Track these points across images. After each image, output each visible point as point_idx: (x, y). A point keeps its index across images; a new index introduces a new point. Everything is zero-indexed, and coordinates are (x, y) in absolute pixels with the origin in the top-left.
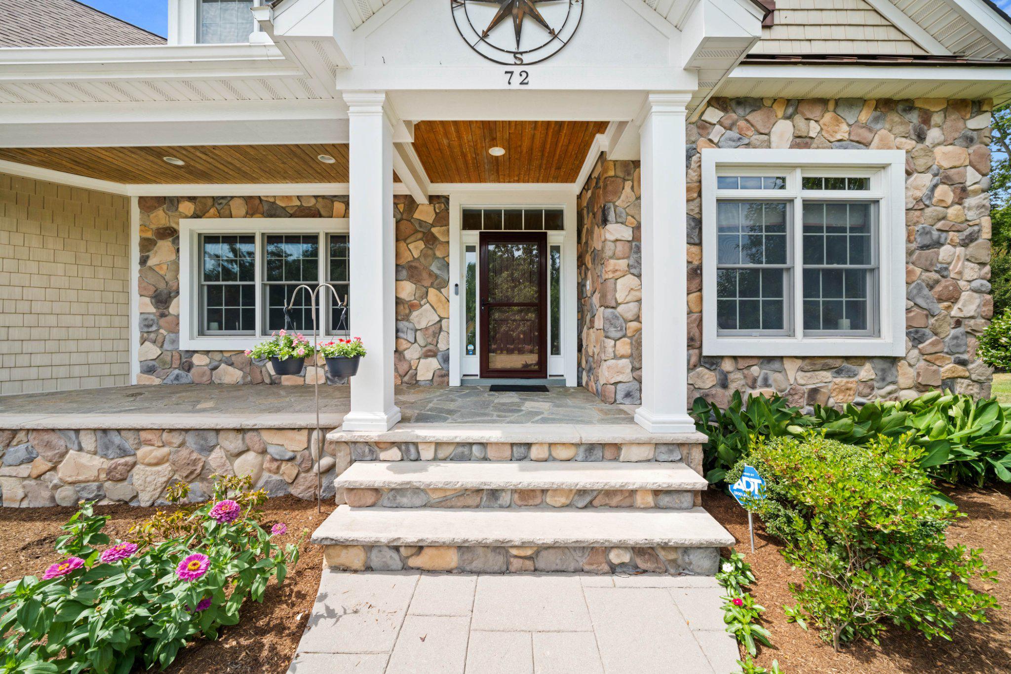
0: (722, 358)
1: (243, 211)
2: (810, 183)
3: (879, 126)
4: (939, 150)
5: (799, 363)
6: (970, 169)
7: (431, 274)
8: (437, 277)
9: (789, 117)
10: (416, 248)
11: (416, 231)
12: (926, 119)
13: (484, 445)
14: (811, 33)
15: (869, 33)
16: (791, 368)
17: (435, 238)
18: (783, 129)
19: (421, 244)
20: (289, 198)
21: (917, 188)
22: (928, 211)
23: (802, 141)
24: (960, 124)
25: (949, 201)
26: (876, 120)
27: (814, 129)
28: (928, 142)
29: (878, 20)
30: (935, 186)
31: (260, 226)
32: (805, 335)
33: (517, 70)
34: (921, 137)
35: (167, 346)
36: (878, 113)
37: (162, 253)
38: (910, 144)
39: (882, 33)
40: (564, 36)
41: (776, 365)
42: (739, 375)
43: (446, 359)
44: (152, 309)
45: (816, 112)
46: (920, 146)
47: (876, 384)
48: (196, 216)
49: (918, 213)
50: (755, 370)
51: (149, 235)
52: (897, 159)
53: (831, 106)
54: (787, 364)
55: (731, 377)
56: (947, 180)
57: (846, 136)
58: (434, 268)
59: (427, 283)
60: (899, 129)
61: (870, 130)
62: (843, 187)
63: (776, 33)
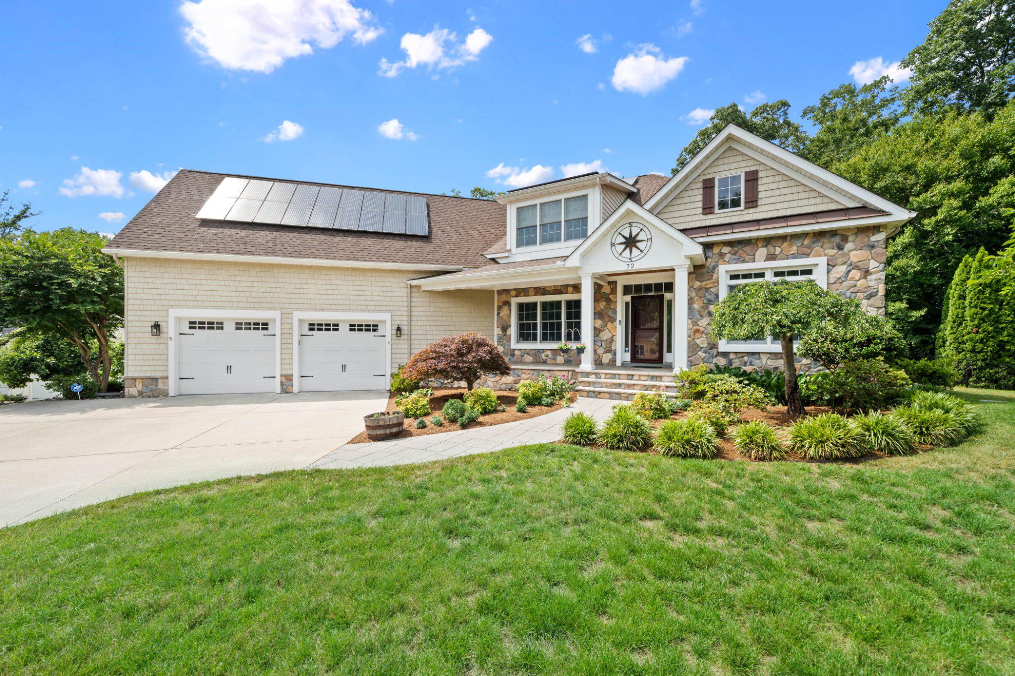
0: (729, 353)
1: (533, 293)
2: (777, 274)
3: (815, 245)
4: (852, 254)
5: (769, 355)
6: (872, 261)
7: (609, 316)
8: (611, 317)
9: (766, 246)
10: (602, 305)
11: (602, 297)
12: (845, 239)
14: (778, 206)
15: (812, 201)
16: (764, 358)
17: (610, 300)
18: (762, 252)
19: (604, 303)
20: (550, 287)
21: (837, 273)
22: (844, 284)
23: (771, 257)
24: (866, 239)
25: (857, 278)
26: (814, 242)
27: (778, 250)
28: (845, 250)
29: (816, 195)
30: (849, 271)
31: (539, 299)
32: (772, 343)
33: (630, 263)
34: (840, 248)
35: (506, 347)
36: (815, 239)
37: (505, 311)
38: (833, 252)
39: (819, 200)
40: (645, 252)
41: (757, 356)
42: (737, 360)
43: (615, 354)
44: (501, 333)
45: (779, 243)
46: (840, 252)
47: (812, 366)
48: (517, 296)
49: (838, 285)
50: (746, 358)
51: (500, 304)
52: (823, 261)
53: (788, 239)
54: (762, 356)
55: (734, 361)
56: (856, 267)
57: (796, 252)
58: (610, 313)
59: (607, 320)
60: (828, 245)
61: (809, 248)
62: (797, 275)
63: (759, 209)
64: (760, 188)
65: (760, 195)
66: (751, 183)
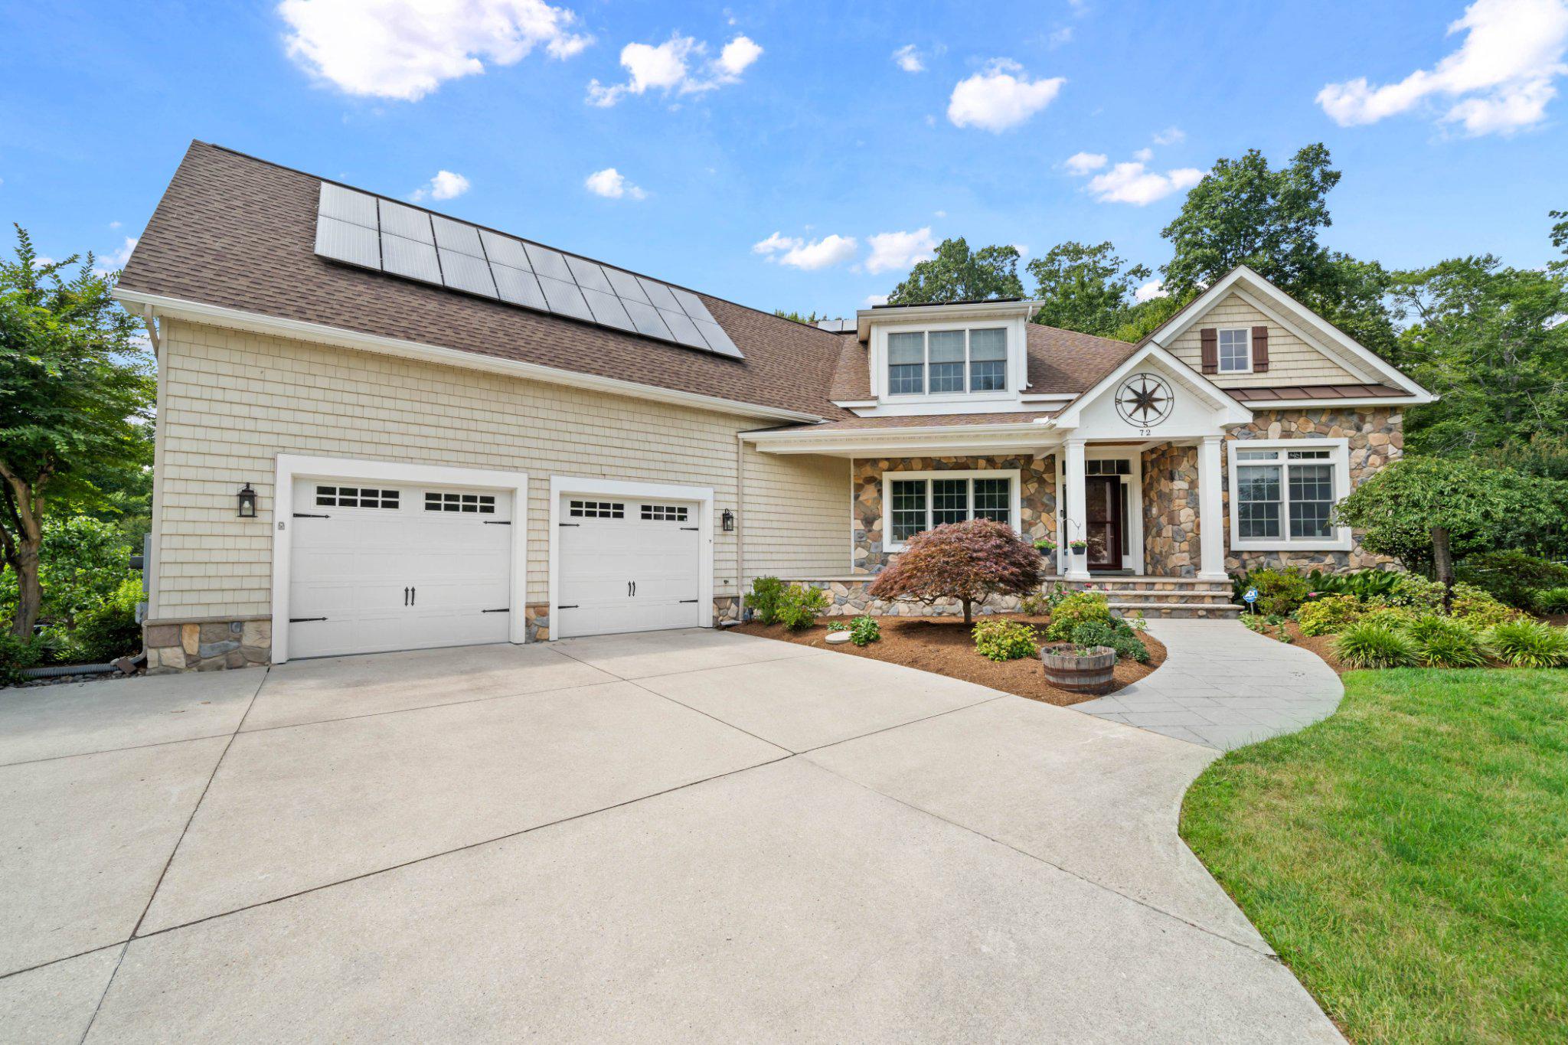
0: (1242, 552)
1: (920, 466)
2: (1291, 456)
3: (1333, 424)
4: (1371, 436)
5: (1288, 555)
6: (1390, 446)
7: (1043, 504)
8: (1046, 505)
9: (1279, 421)
10: (1033, 487)
11: (1033, 477)
12: (1362, 419)
13: (1134, 583)
14: (1291, 373)
15: (1327, 372)
16: (1284, 558)
17: (1045, 481)
18: (1275, 427)
19: (1036, 485)
20: (949, 458)
21: (1358, 457)
22: (1365, 469)
23: (1287, 434)
24: (1383, 421)
25: (1378, 464)
26: (1331, 420)
27: (1294, 427)
28: (1364, 431)
29: (1331, 365)
30: (1369, 456)
31: (930, 476)
32: (1291, 540)
33: (1145, 429)
34: (1359, 429)
35: (872, 550)
36: (1332, 417)
37: (869, 493)
38: (1352, 433)
39: (1334, 372)
40: (1165, 415)
41: (1275, 556)
42: (1252, 561)
44: (862, 527)
45: (1295, 417)
46: (1359, 434)
47: (1336, 567)
48: (890, 470)
49: (1358, 471)
50: (1262, 559)
51: (861, 482)
52: (1344, 443)
53: (1304, 414)
54: (1281, 556)
55: (1248, 562)
56: (1376, 452)
57: (1313, 430)
58: (1045, 500)
59: (1041, 509)
60: (1347, 425)
61: (1327, 426)
62: (1313, 457)
63: (1270, 374)
64: (1270, 349)
65: (1271, 358)
66: (1260, 341)
